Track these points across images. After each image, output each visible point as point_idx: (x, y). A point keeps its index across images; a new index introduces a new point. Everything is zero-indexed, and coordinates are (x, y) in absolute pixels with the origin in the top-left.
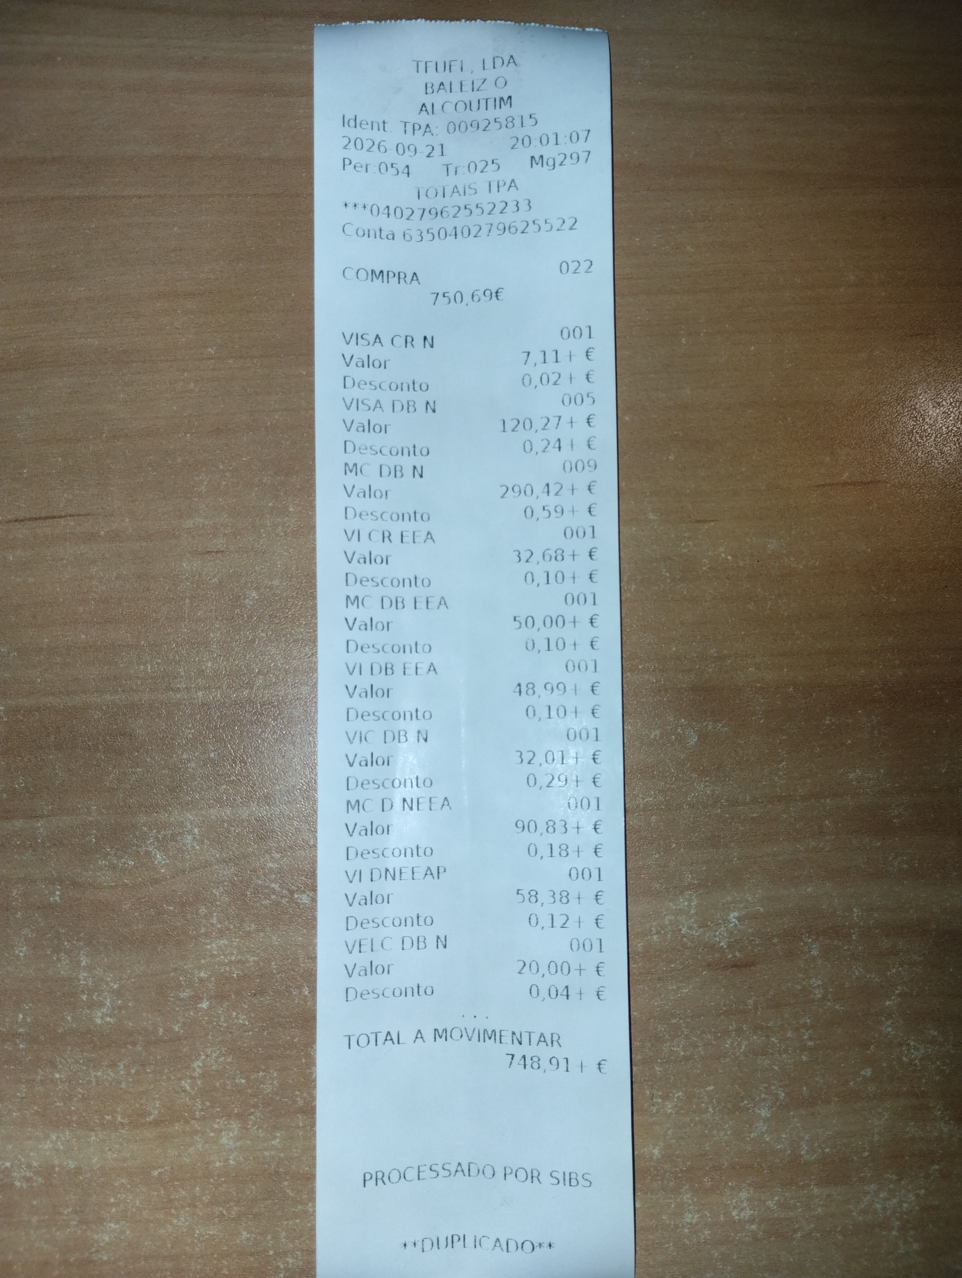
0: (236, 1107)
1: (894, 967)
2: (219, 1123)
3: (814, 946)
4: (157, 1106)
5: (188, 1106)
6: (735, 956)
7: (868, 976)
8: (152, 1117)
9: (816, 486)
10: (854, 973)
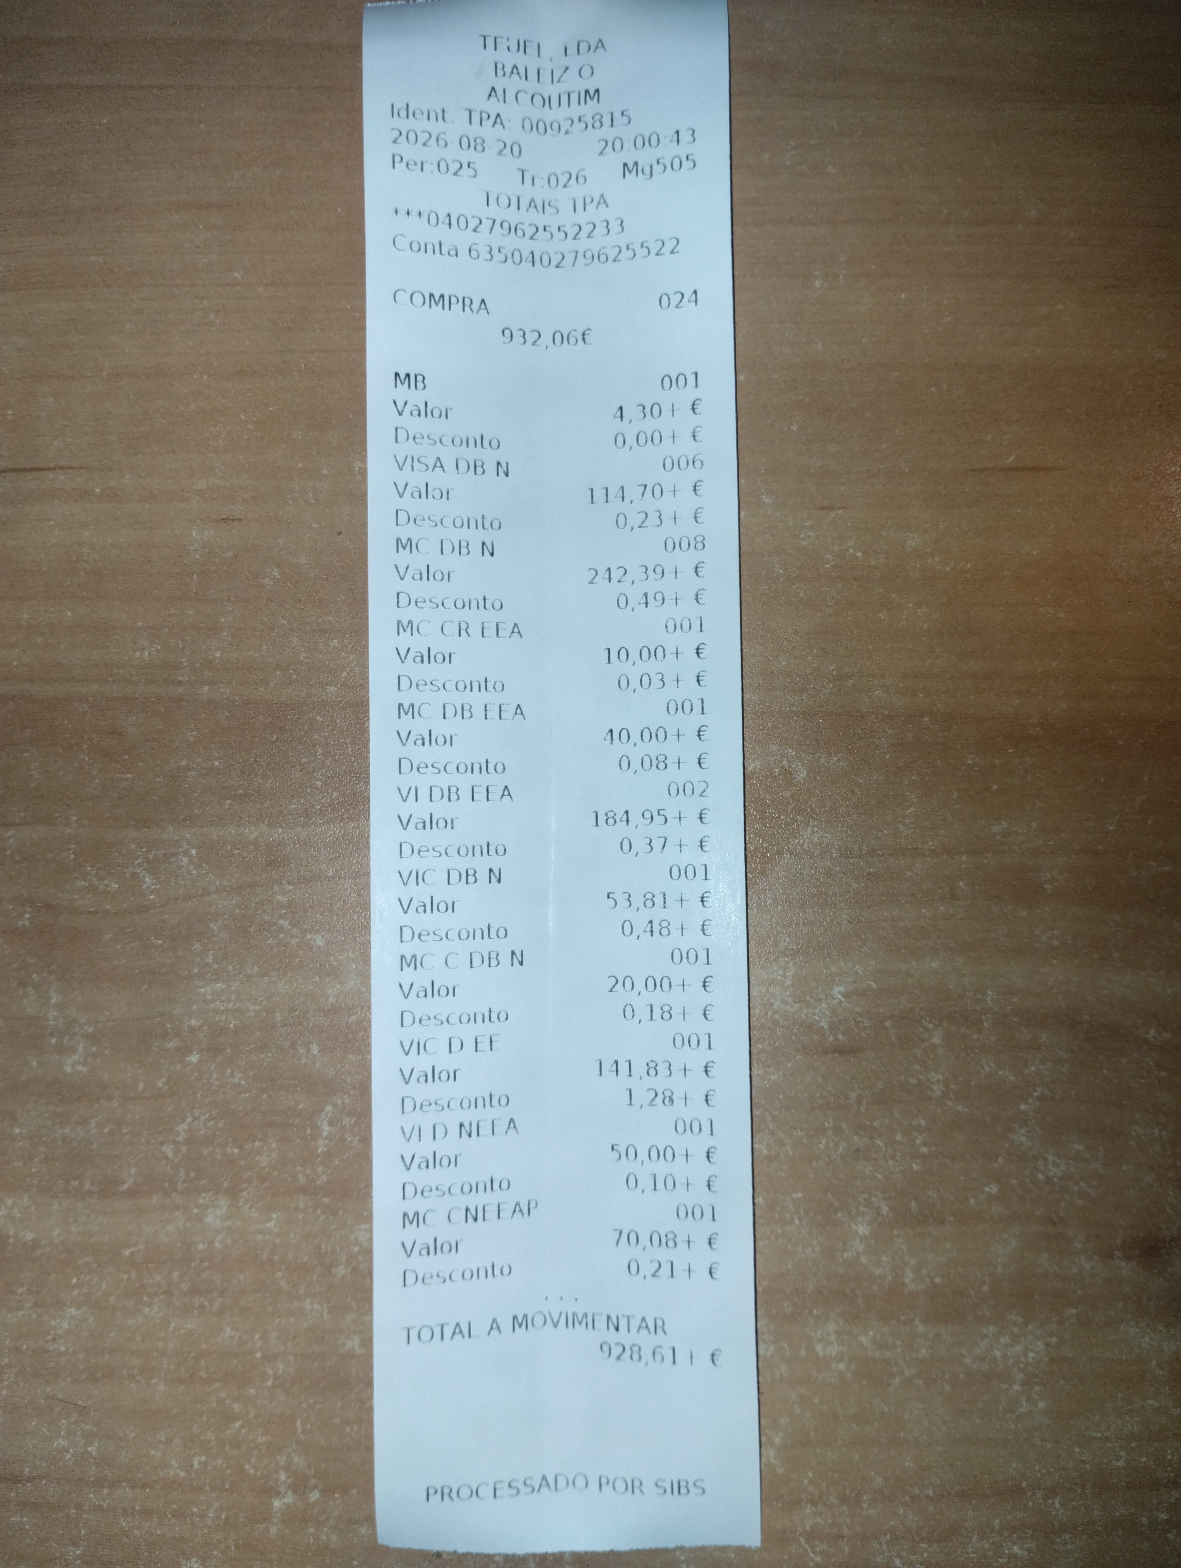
0: (226, 1180)
1: (1033, 1064)
2: (204, 1198)
3: (935, 1033)
4: (133, 1173)
5: (169, 1176)
6: (837, 1039)
7: (1000, 1073)
8: (126, 1186)
9: (973, 470)
10: (983, 1068)
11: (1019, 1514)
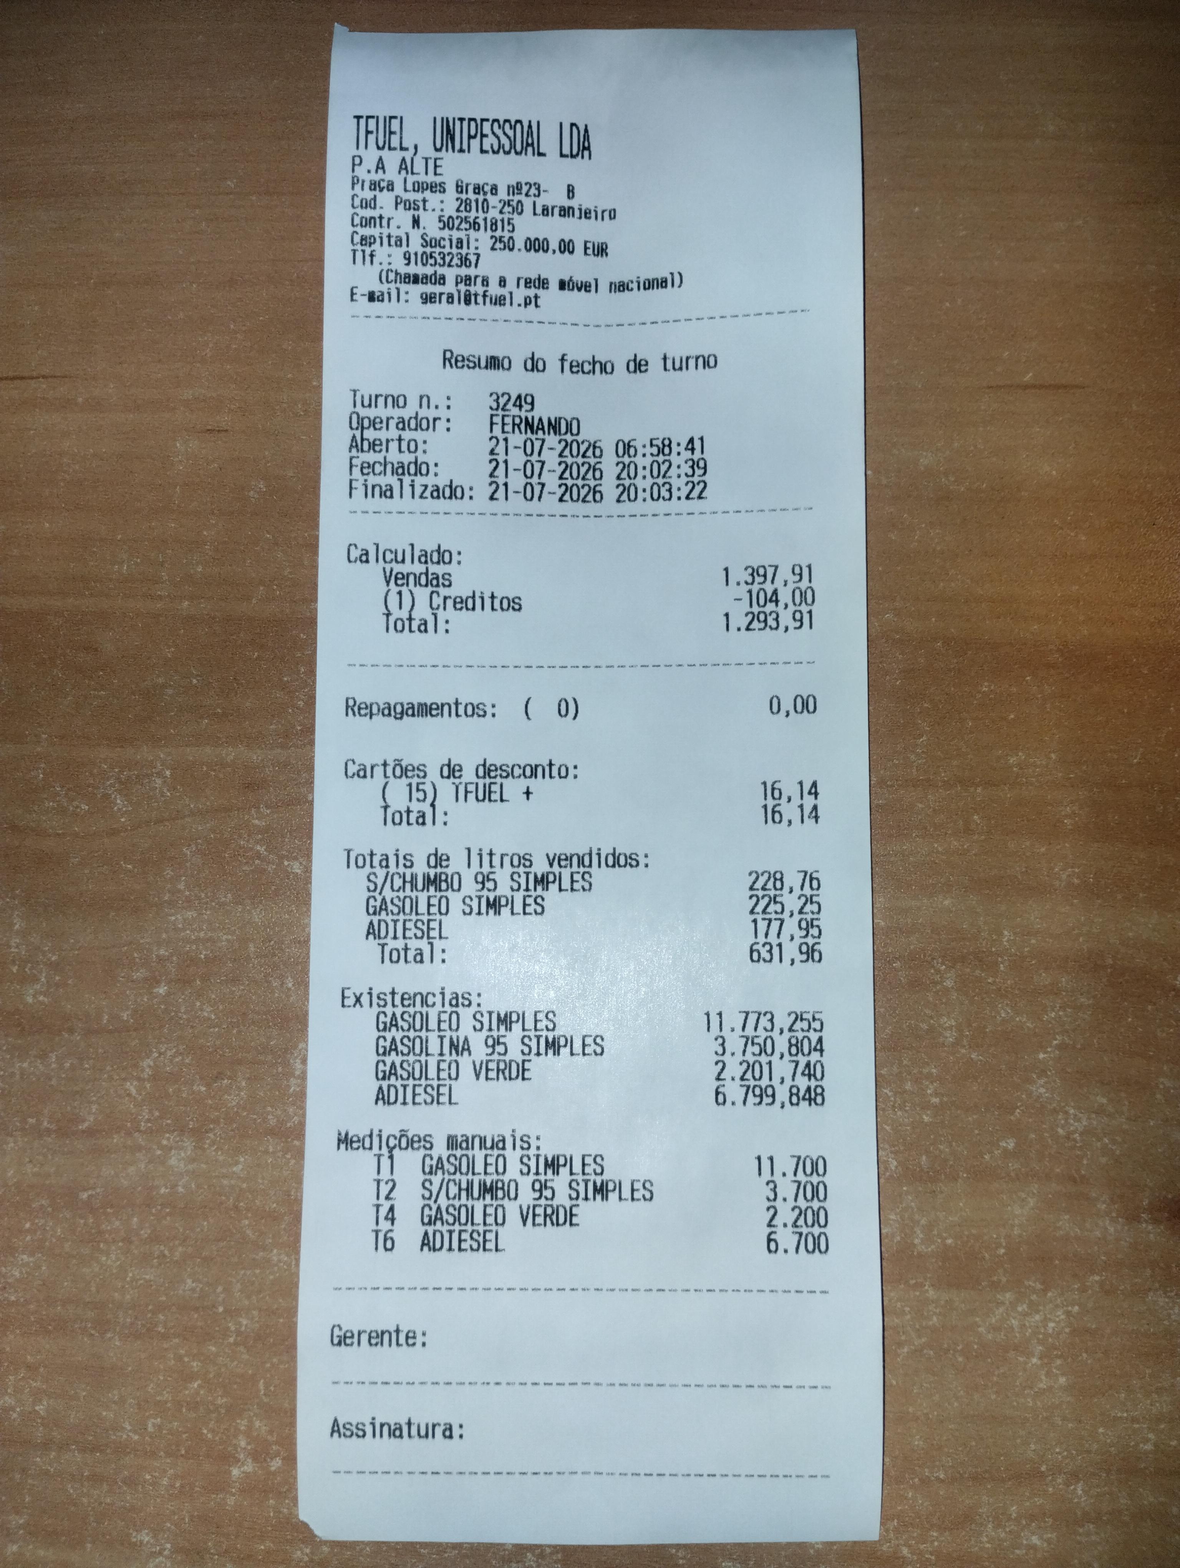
0: (192, 1120)
1: (1053, 1010)
2: (168, 1139)
3: (949, 975)
4: (94, 1110)
5: (132, 1114)
7: (1017, 1019)
8: (86, 1124)
9: (990, 387)
10: (999, 1013)
11: (1039, 1501)
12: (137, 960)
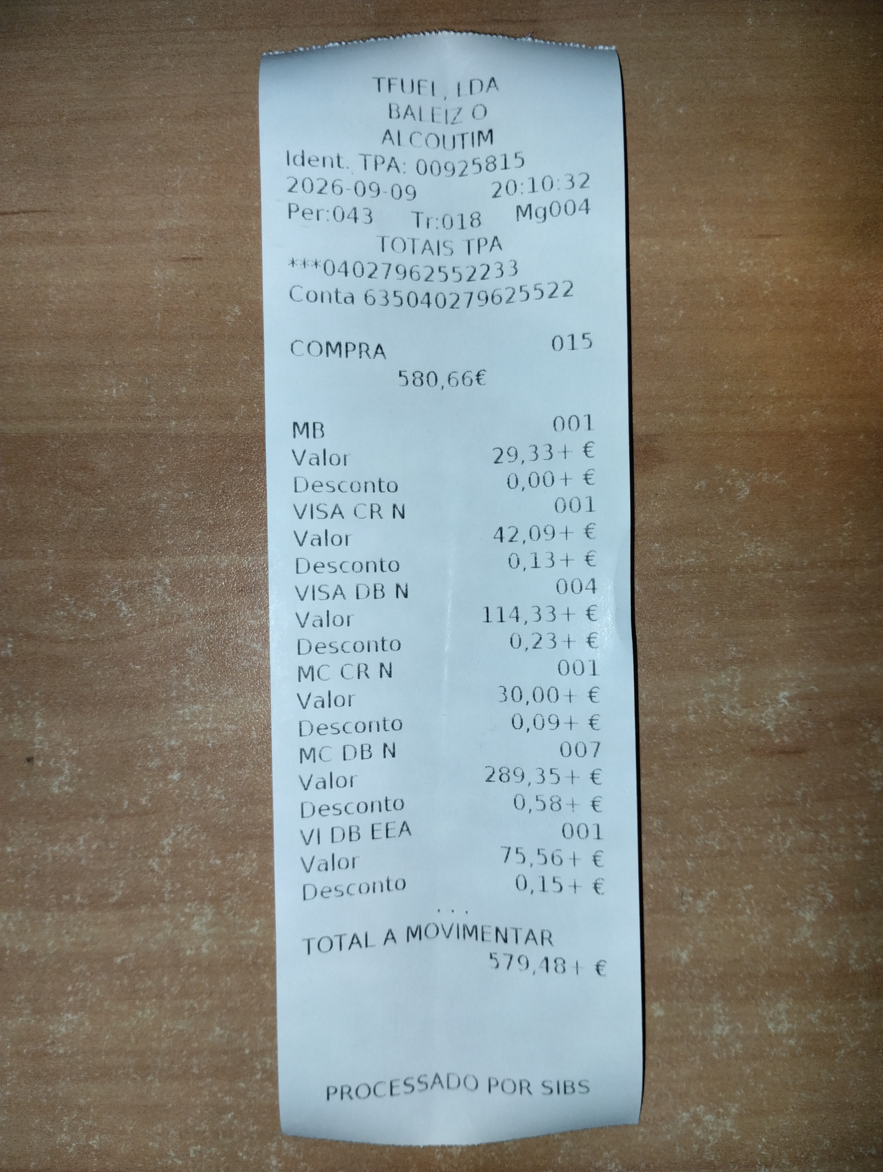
12: (151, 750)
